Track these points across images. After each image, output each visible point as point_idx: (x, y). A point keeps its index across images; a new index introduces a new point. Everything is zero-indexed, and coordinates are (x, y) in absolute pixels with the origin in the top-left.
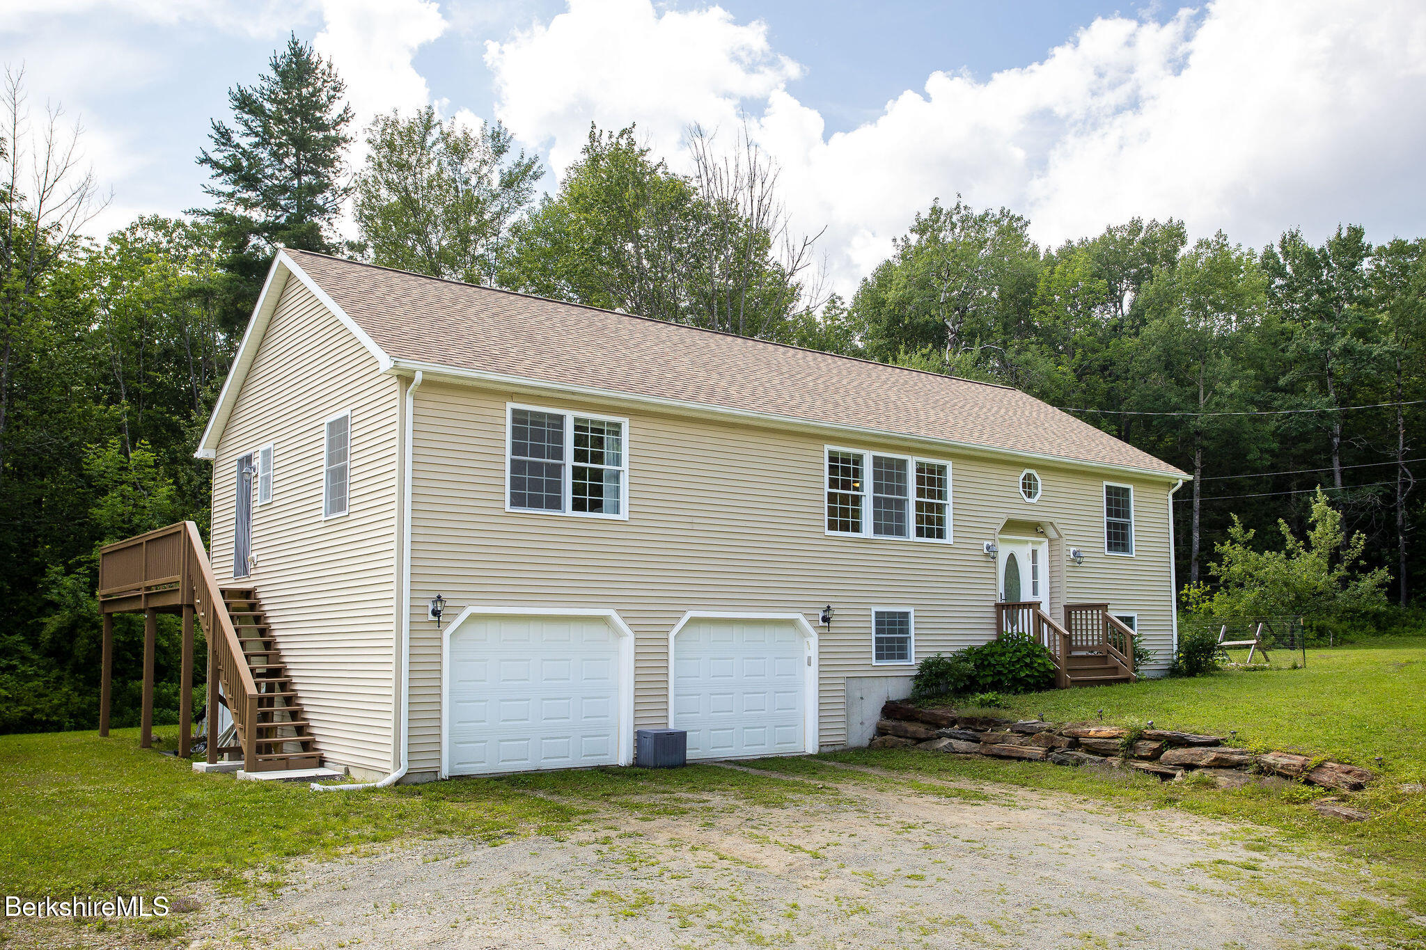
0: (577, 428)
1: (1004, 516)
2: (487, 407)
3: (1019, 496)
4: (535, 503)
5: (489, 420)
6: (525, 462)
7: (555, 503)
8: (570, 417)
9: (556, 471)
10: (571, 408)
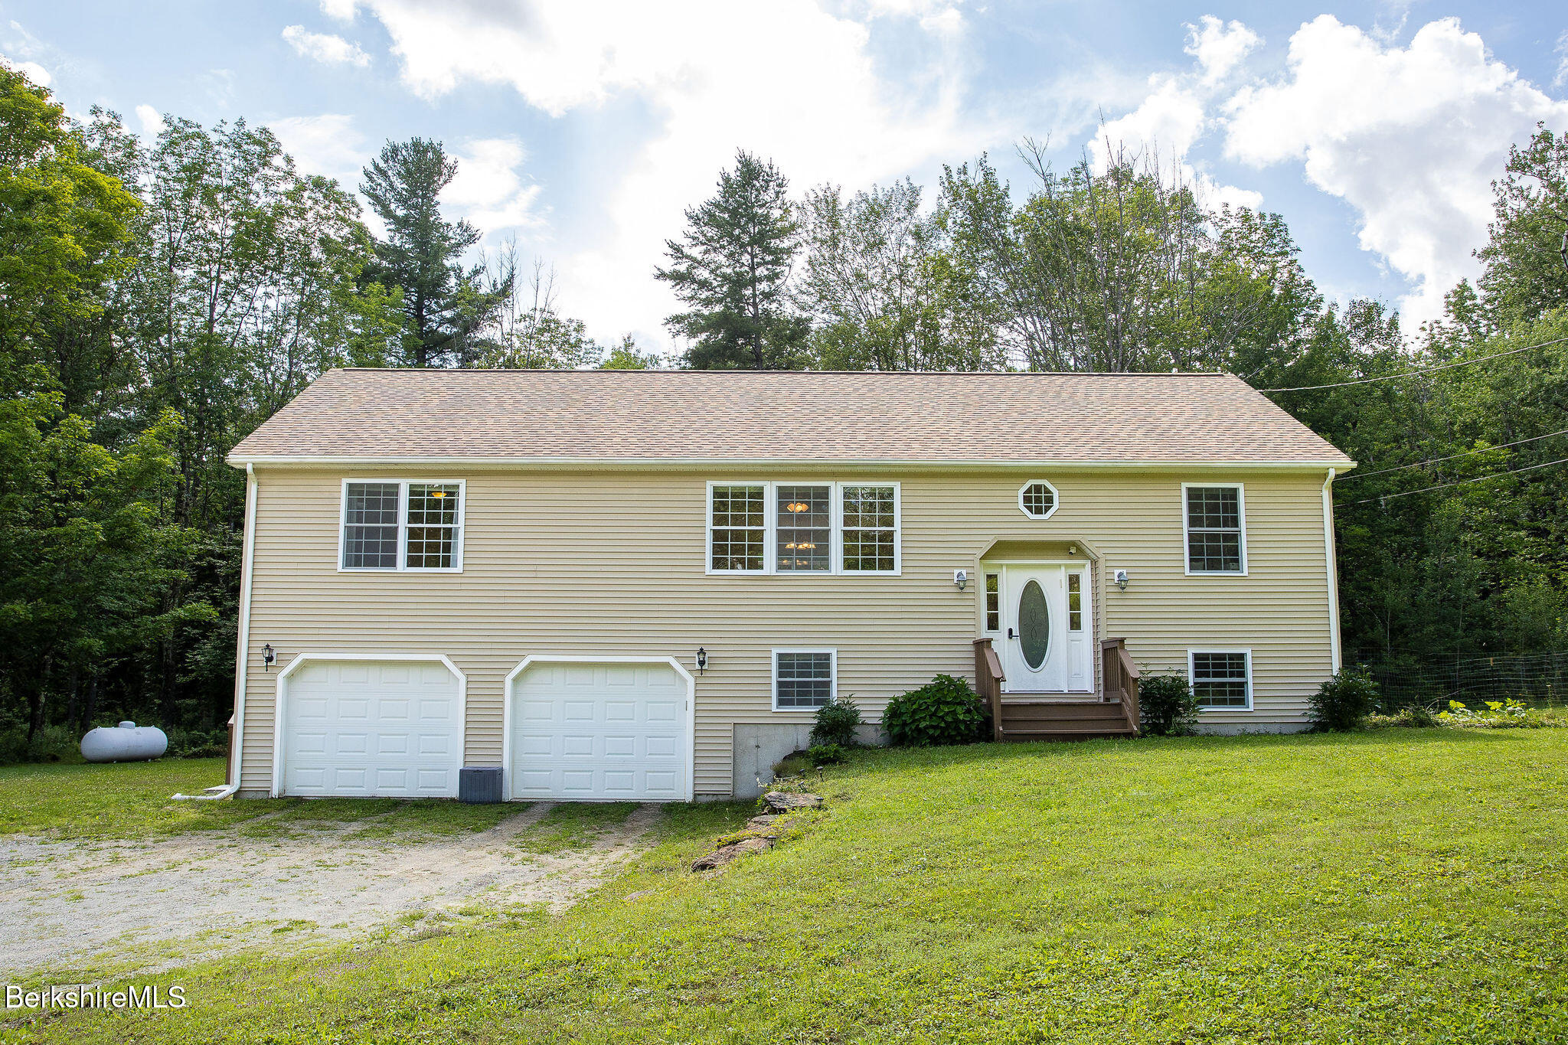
0: (412, 493)
1: (990, 538)
2: (324, 485)
3: (1019, 513)
4: (371, 562)
5: (327, 495)
6: (379, 528)
7: (391, 562)
8: (404, 485)
9: (393, 533)
10: (406, 477)
